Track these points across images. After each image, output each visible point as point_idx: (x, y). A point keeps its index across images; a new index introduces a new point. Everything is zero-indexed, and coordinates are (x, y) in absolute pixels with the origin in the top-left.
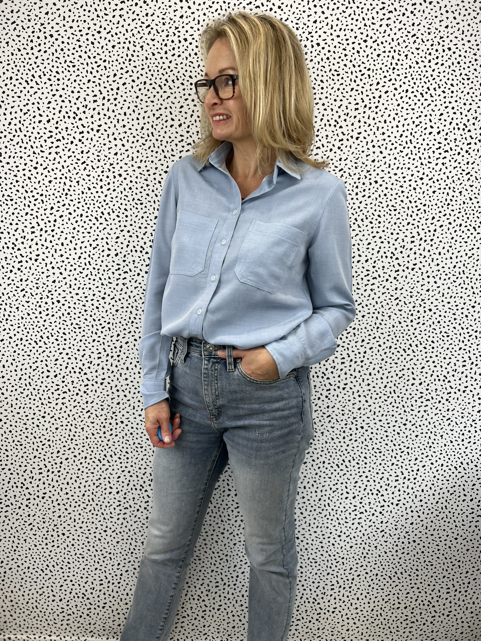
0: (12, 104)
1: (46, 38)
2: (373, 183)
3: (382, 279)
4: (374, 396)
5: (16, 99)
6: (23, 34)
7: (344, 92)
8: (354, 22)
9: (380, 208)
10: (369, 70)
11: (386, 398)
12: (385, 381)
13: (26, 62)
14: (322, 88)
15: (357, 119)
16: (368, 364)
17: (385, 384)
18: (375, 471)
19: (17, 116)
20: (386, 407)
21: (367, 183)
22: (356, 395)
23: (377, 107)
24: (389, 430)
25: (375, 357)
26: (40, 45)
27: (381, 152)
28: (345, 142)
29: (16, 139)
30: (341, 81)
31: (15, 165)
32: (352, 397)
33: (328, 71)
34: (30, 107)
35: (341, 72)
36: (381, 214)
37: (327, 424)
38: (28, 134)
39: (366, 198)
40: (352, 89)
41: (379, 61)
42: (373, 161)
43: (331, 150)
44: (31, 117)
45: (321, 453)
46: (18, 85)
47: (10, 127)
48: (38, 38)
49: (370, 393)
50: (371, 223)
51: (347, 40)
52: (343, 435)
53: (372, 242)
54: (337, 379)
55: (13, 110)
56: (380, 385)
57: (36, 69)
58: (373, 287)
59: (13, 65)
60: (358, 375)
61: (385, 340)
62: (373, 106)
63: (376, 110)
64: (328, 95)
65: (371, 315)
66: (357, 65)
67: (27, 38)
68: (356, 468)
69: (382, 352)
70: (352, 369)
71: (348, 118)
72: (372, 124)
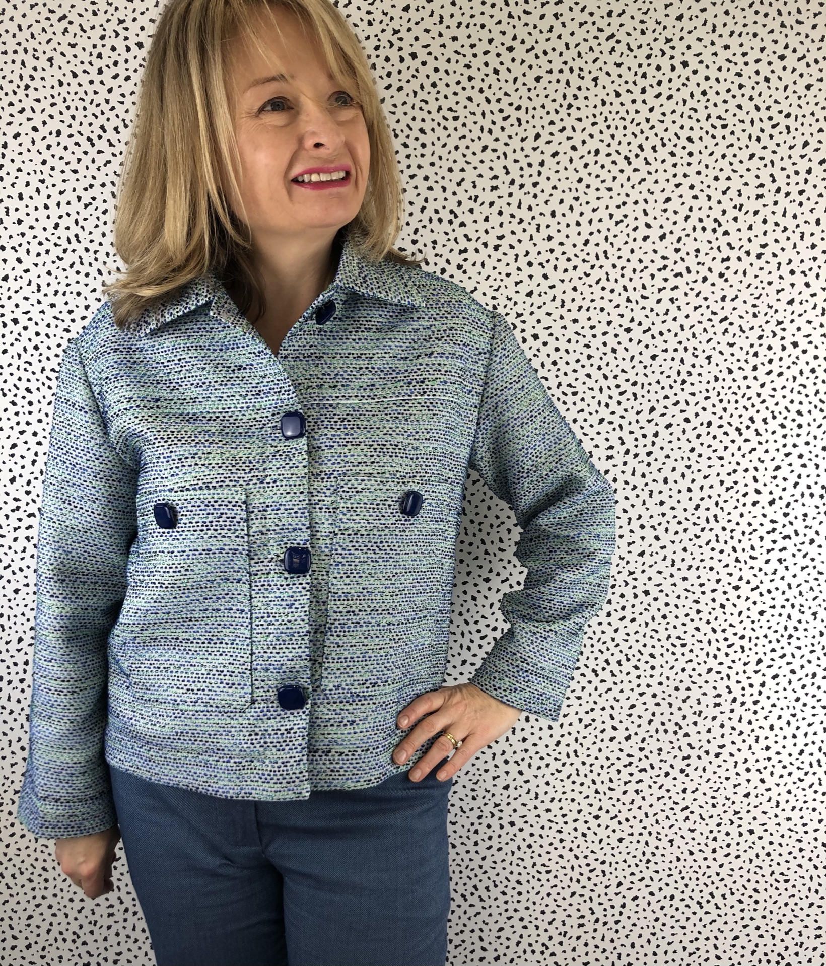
0: (61, 186)
1: (128, 49)
2: (790, 348)
3: (801, 538)
4: (778, 770)
5: (68, 175)
6: (82, 42)
7: (735, 161)
8: (760, 18)
9: (802, 398)
10: (788, 116)
11: (801, 774)
12: (801, 741)
13: (88, 99)
14: (690, 154)
15: (760, 217)
16: (768, 707)
17: (800, 746)
18: (776, 918)
19: (72, 209)
20: (800, 793)
21: (777, 347)
22: (741, 768)
23: (801, 193)
24: (806, 838)
25: (782, 694)
26: (116, 64)
27: (807, 285)
28: (733, 264)
29: (69, 258)
30: (730, 139)
31: (65, 309)
32: (733, 771)
33: (703, 118)
34: (96, 191)
35: (730, 121)
36: (804, 409)
37: (681, 823)
38: (93, 247)
39: (773, 376)
40: (752, 156)
41: (810, 98)
42: (791, 302)
43: (705, 279)
44: (99, 213)
45: (666, 880)
46: (72, 147)
47: (58, 233)
48: (113, 49)
49: (769, 764)
50: (783, 426)
51: (744, 54)
52: (712, 845)
53: (784, 465)
54: (705, 736)
55: (63, 199)
56: (790, 749)
57: (108, 114)
58: (783, 555)
59: (61, 106)
60: (747, 729)
61: (804, 662)
62: (794, 190)
63: (799, 199)
64: (701, 168)
65: (778, 610)
66: (763, 107)
67: (89, 49)
68: (736, 910)
69: (797, 685)
70: (735, 716)
71: (740, 215)
72: (792, 227)
